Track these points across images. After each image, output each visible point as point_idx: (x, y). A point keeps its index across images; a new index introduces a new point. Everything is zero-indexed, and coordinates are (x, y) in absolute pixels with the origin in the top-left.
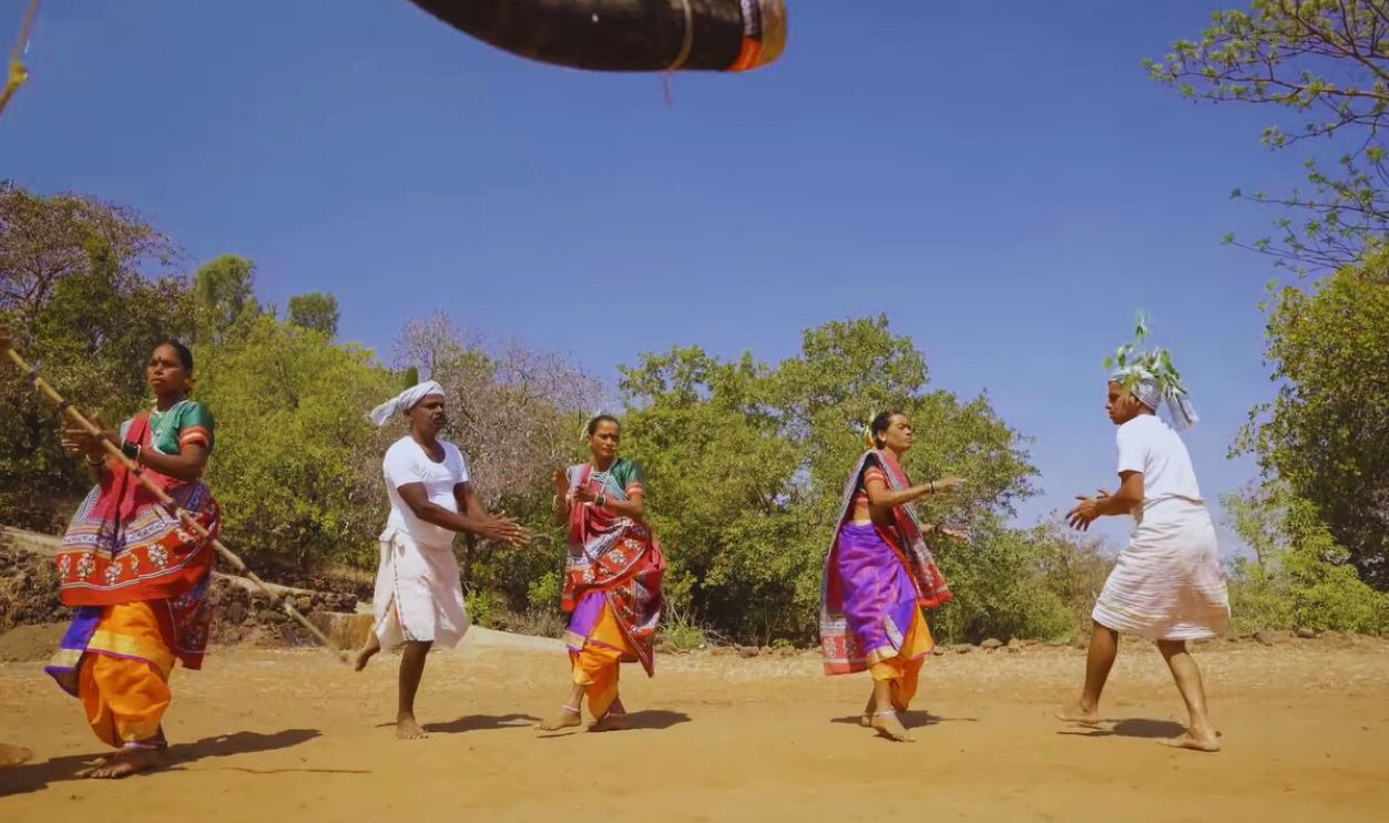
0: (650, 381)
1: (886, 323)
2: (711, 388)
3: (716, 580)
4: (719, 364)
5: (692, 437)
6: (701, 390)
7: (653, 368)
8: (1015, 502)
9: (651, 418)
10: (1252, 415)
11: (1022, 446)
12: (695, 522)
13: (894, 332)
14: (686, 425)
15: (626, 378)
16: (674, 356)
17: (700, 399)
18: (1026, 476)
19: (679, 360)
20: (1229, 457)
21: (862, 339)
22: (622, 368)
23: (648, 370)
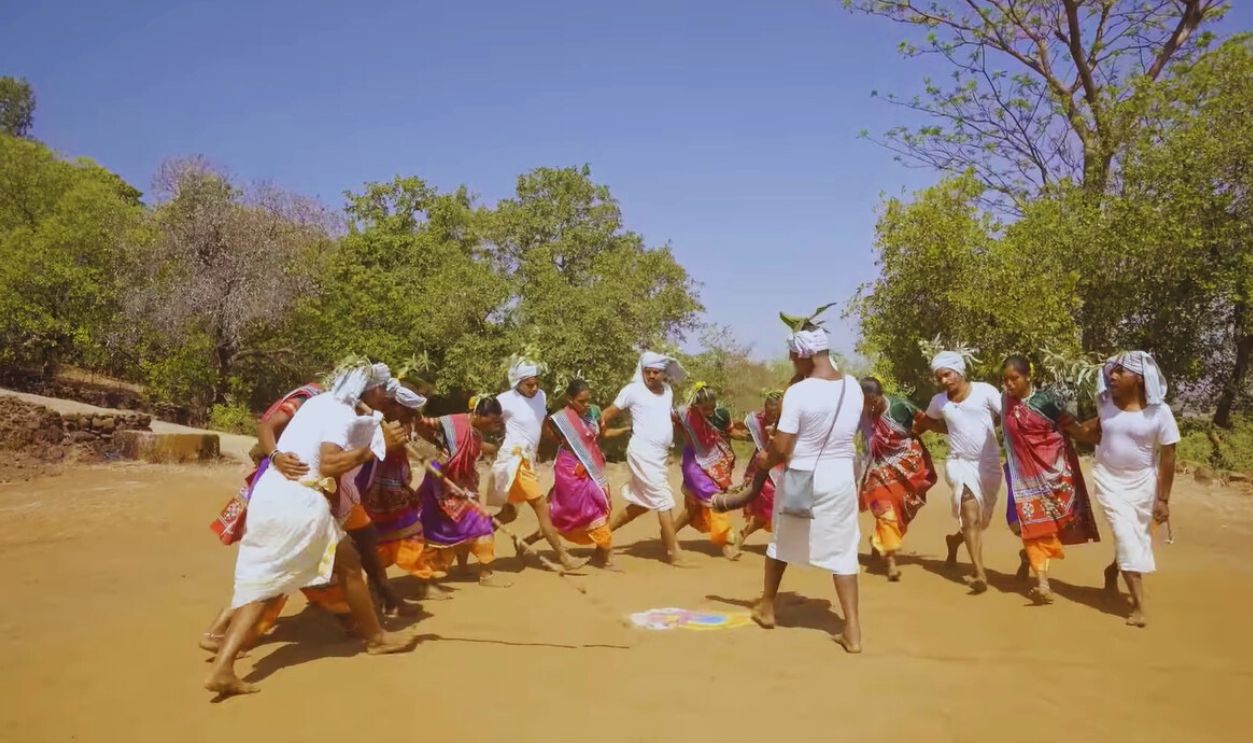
0: (375, 208)
1: (588, 173)
2: (429, 216)
3: (440, 391)
4: (437, 194)
5: (413, 260)
6: (421, 218)
7: (377, 195)
8: (685, 332)
9: (375, 241)
10: (860, 290)
11: (694, 288)
12: (420, 340)
13: (595, 180)
14: (407, 250)
15: (352, 203)
16: (397, 185)
17: (418, 224)
18: (695, 311)
19: (401, 190)
20: (842, 317)
21: (568, 187)
22: (348, 194)
23: (373, 197)
